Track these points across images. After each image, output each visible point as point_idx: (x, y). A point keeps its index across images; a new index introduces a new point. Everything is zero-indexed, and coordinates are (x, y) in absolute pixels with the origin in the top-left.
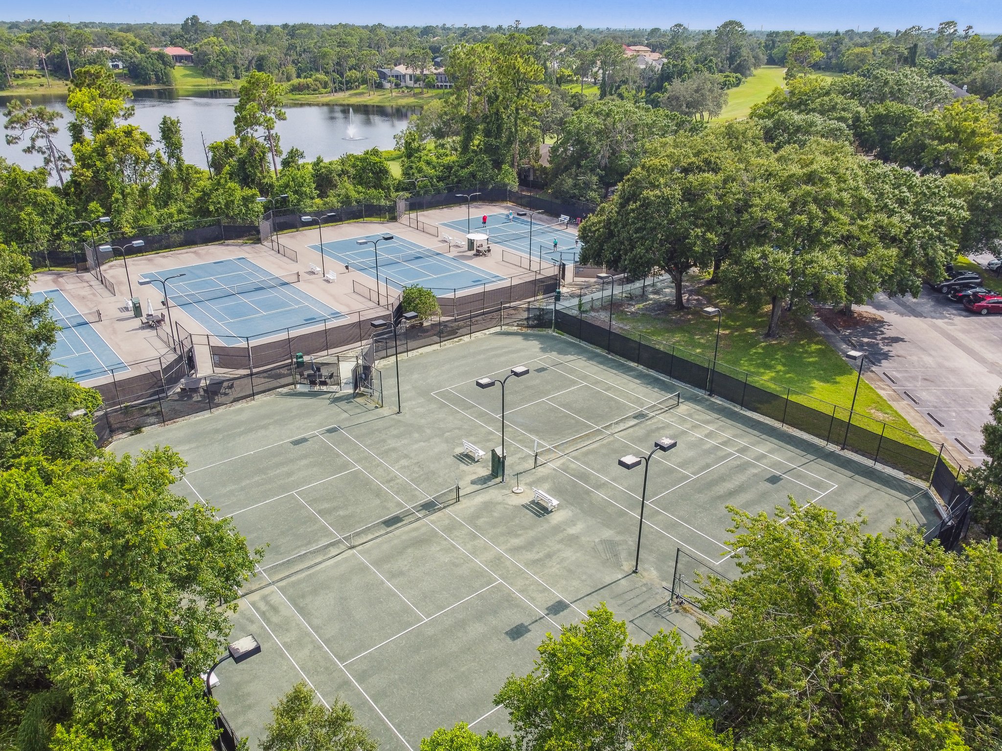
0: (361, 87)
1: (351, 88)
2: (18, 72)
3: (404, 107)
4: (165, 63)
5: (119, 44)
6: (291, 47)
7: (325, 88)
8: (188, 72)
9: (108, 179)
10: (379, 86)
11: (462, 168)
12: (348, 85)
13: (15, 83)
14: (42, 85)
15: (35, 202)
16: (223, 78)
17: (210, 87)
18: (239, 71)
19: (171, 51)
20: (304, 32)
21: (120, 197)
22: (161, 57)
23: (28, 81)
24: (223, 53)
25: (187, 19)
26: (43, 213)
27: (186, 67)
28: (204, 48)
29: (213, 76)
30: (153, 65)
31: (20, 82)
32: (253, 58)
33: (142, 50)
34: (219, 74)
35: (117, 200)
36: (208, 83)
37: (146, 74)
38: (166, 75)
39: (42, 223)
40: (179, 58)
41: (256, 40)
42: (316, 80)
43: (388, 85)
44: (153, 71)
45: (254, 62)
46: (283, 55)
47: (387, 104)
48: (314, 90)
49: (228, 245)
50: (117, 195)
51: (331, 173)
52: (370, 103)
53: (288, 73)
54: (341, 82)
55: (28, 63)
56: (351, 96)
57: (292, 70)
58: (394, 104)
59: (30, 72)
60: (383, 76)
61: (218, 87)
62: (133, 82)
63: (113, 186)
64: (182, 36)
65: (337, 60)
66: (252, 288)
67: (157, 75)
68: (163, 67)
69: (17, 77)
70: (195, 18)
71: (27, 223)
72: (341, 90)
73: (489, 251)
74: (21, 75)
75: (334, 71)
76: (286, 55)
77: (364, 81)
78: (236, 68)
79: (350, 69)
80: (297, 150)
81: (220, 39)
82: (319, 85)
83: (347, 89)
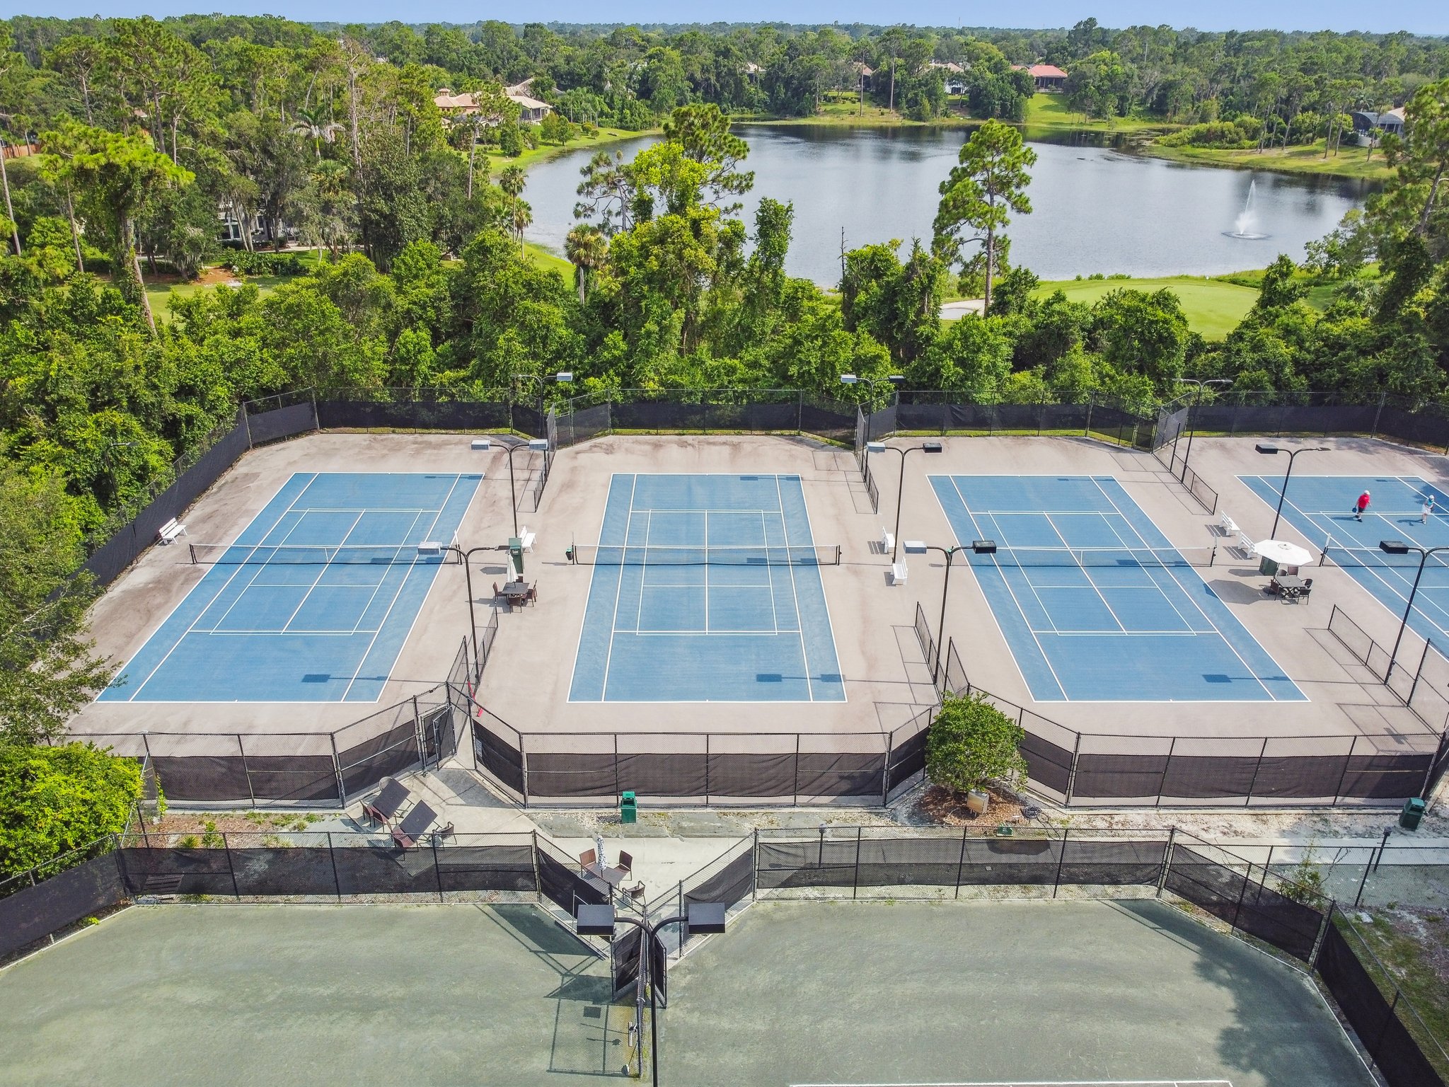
0: (1319, 140)
1: (1298, 142)
2: (833, 93)
3: (1386, 181)
4: (1020, 89)
5: (972, 58)
6: (1227, 68)
7: (1252, 138)
8: (1051, 103)
9: (644, 297)
10: (1350, 142)
11: (1363, 352)
12: (1294, 136)
13: (823, 108)
14: (852, 113)
15: (523, 323)
16: (1099, 114)
17: (1074, 127)
18: (1127, 105)
19: (1041, 70)
20: (1257, 44)
21: (656, 328)
22: (1017, 79)
23: (840, 106)
24: (1111, 77)
25: (1079, 24)
26: (529, 342)
27: (1051, 95)
28: (1085, 68)
29: (1084, 110)
30: (1002, 90)
31: (829, 108)
32: (1156, 85)
33: (997, 68)
34: (1094, 108)
35: (649, 334)
36: (1073, 121)
37: (990, 103)
38: (1017, 106)
39: (526, 356)
40: (1044, 82)
41: (1174, 55)
42: (1239, 125)
43: (1366, 141)
44: (1001, 99)
45: (1156, 91)
46: (1206, 82)
47: (1352, 174)
48: (1232, 141)
49: (801, 442)
50: (651, 326)
51: (1068, 327)
52: (1321, 170)
53: (1204, 111)
54: (1283, 132)
55: (845, 82)
56: (1292, 155)
57: (1214, 105)
58: (1366, 174)
59: (845, 94)
60: (1363, 124)
61: (1085, 128)
62: (970, 114)
63: (648, 310)
64: (1065, 48)
65: (1284, 92)
66: (743, 558)
67: (1003, 106)
68: (1015, 93)
69: (828, 100)
70: (1091, 21)
71: (502, 353)
72: (1278, 143)
73: (1305, 592)
74: (834, 98)
75: (1275, 112)
76: (1212, 81)
77: (1323, 132)
78: (1123, 99)
79: (1305, 110)
80: (1026, 273)
81: (1115, 54)
82: (1242, 134)
83: (1290, 143)
